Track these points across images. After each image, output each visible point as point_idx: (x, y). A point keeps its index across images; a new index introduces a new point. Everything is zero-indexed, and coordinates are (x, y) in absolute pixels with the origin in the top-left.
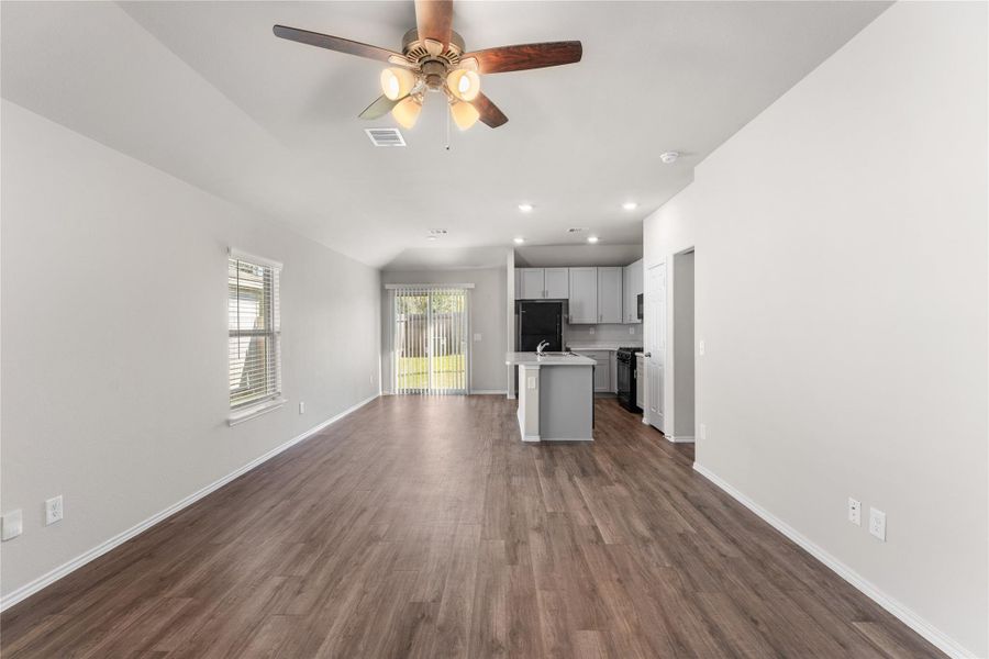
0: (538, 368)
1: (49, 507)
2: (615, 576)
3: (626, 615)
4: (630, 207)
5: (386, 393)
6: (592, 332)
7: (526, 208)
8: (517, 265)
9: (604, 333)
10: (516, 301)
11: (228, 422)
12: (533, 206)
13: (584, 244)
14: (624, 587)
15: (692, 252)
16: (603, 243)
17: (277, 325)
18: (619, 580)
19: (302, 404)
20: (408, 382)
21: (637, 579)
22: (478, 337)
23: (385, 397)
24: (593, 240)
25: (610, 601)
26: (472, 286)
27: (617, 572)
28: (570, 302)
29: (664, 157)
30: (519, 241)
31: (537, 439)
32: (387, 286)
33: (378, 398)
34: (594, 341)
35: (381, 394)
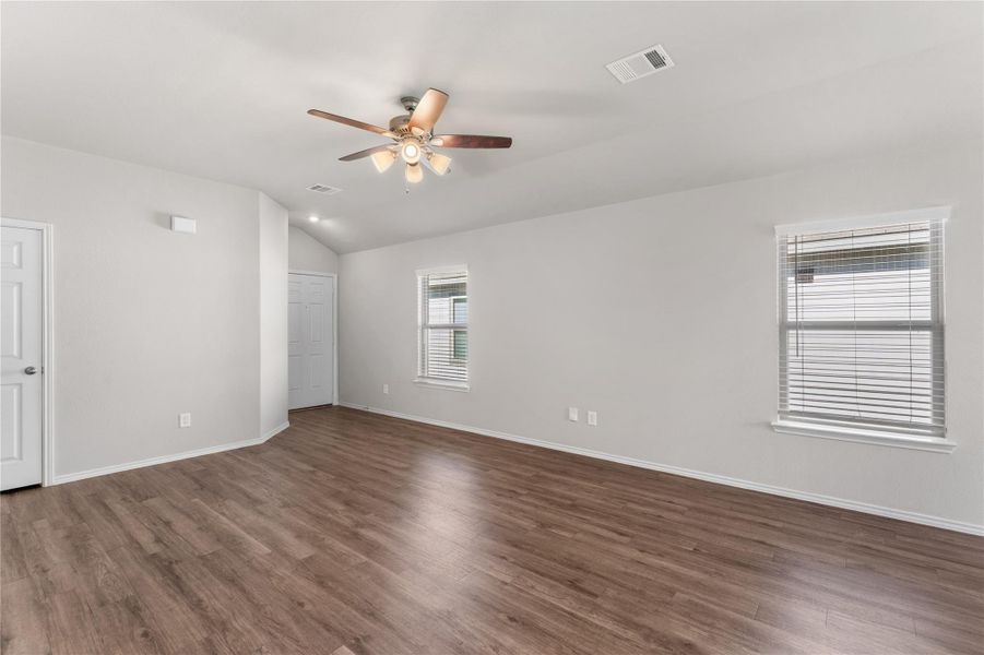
2: (308, 607)
3: (282, 579)
14: (293, 601)
18: (301, 605)
21: (284, 617)
25: (302, 582)
27: (308, 612)
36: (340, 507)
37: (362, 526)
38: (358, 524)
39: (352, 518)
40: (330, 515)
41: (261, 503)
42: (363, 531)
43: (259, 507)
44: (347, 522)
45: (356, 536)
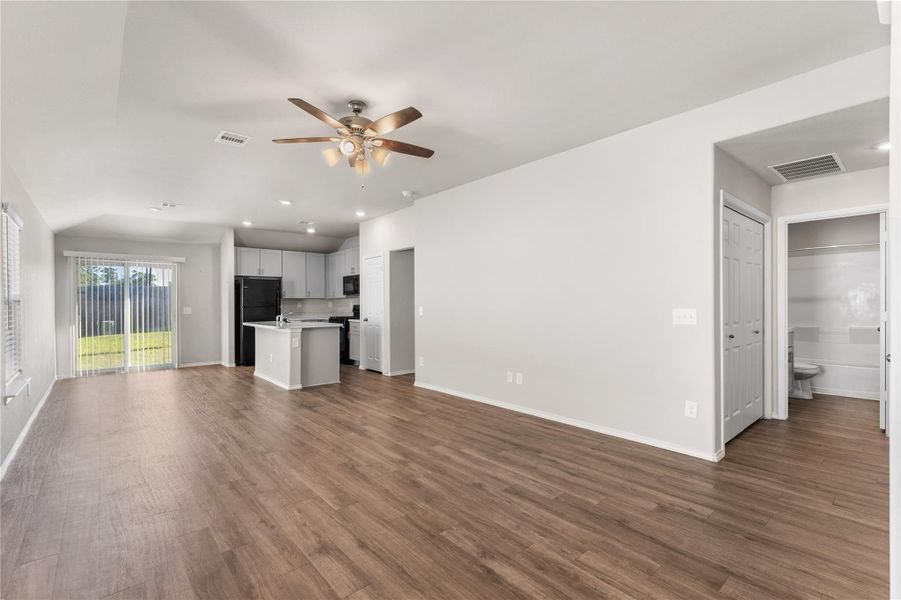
0: (300, 330)
4: (360, 214)
5: (65, 377)
6: (299, 306)
7: (286, 203)
8: (238, 244)
9: (309, 307)
10: (235, 277)
13: (304, 233)
15: (411, 250)
16: (317, 235)
22: (188, 311)
23: (63, 380)
24: (311, 231)
26: (183, 260)
28: (283, 279)
30: (247, 224)
31: (300, 386)
32: (63, 253)
34: (300, 313)
35: (56, 377)
36: (422, 480)
37: (400, 461)
38: (403, 463)
39: (410, 469)
40: (429, 472)
41: (506, 490)
42: (400, 458)
43: (507, 487)
44: (413, 466)
45: (405, 456)
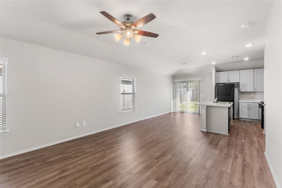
0: (206, 107)
1: (83, 123)
5: (174, 111)
7: (204, 53)
10: (215, 84)
11: (120, 113)
12: (207, 52)
13: (243, 61)
16: (251, 60)
17: (135, 92)
19: (142, 111)
20: (180, 109)
23: (174, 112)
24: (246, 59)
28: (240, 83)
29: (242, 26)
30: (214, 63)
31: (205, 130)
32: (175, 81)
33: (172, 112)
34: (253, 98)
35: (172, 111)
